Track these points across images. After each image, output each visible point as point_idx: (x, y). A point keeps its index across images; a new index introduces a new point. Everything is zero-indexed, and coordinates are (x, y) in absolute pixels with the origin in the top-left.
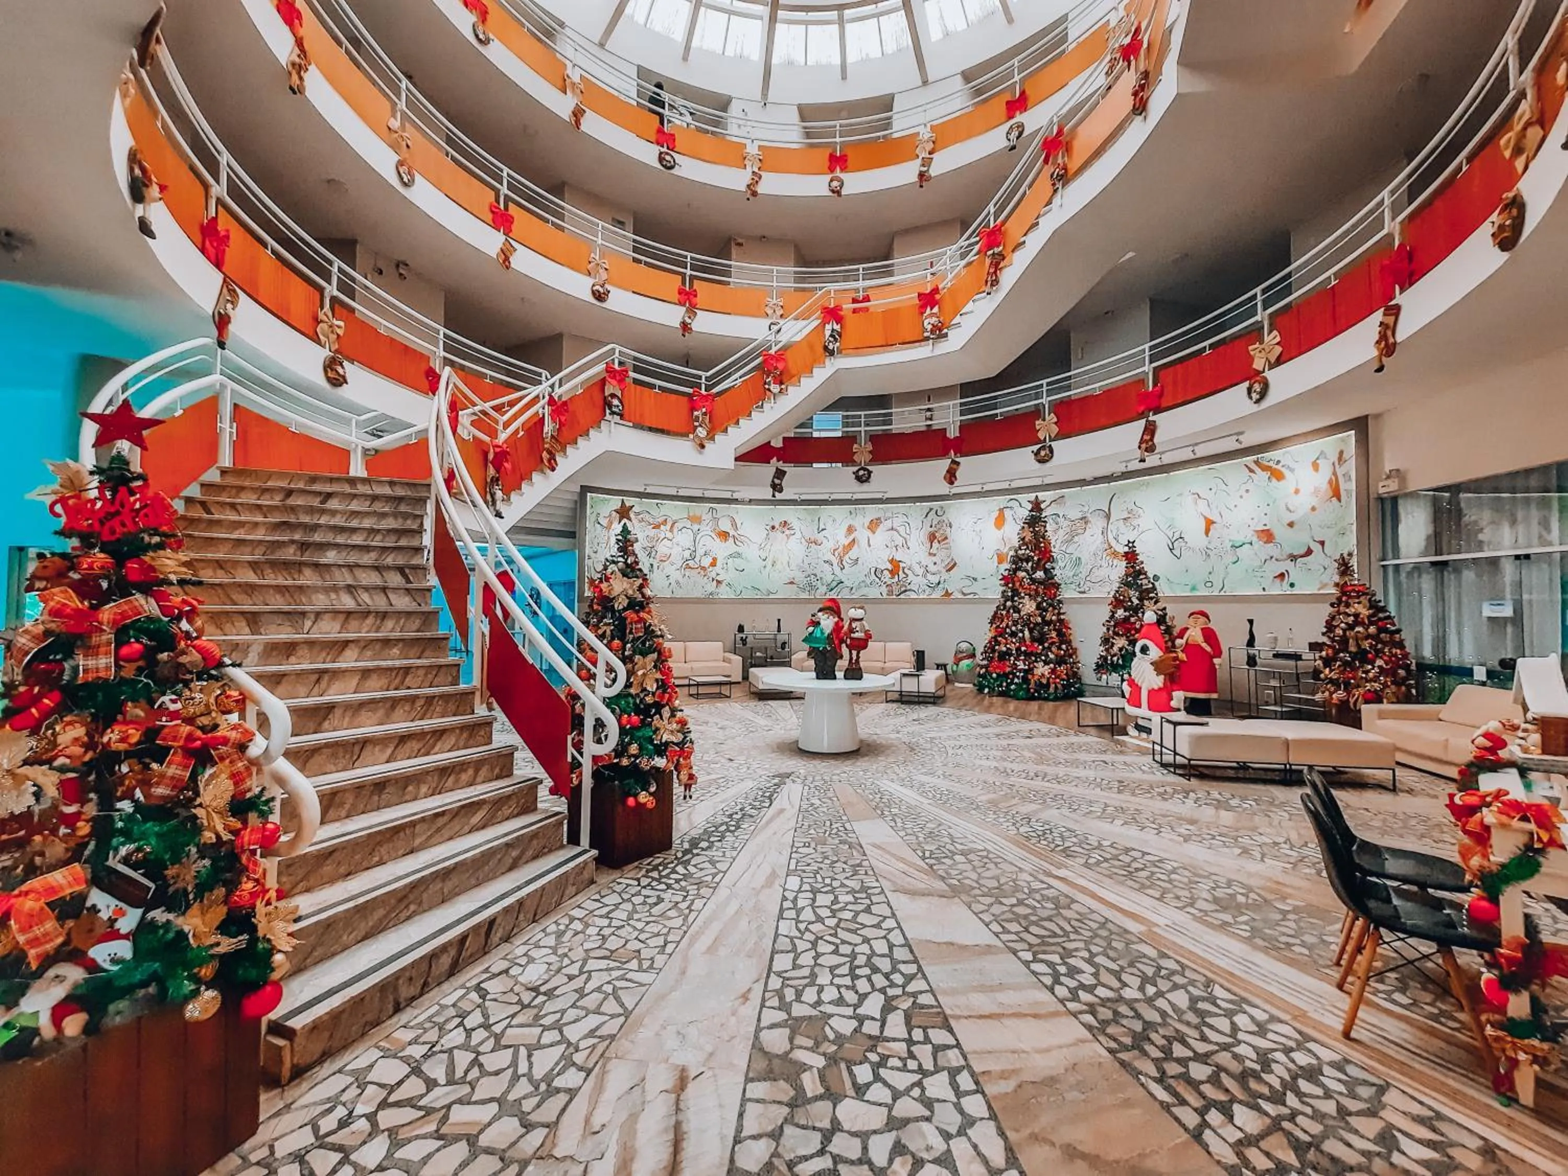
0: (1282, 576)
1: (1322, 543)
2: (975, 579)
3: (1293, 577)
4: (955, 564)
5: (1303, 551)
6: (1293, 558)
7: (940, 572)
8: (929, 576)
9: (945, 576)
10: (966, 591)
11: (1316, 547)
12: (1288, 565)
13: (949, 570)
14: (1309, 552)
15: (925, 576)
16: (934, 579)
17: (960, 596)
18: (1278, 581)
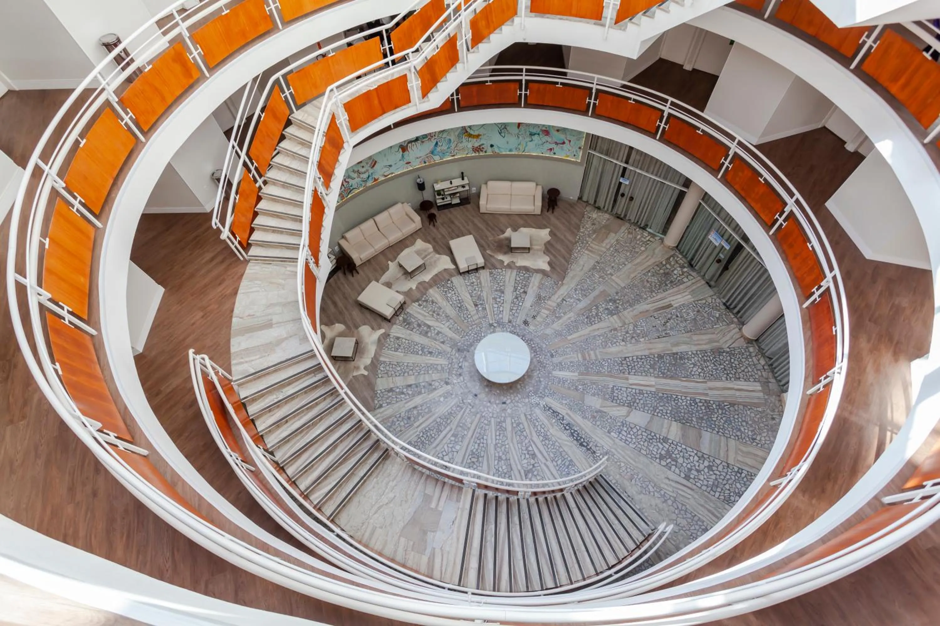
0: (551, 149)
1: (570, 141)
2: (390, 166)
3: (555, 151)
4: (376, 162)
5: (561, 142)
6: (556, 143)
7: (367, 170)
8: (362, 176)
9: (371, 171)
10: (386, 174)
11: (567, 142)
12: (553, 146)
13: (373, 166)
14: (564, 143)
15: (359, 177)
16: (365, 176)
17: (383, 178)
18: (549, 151)
